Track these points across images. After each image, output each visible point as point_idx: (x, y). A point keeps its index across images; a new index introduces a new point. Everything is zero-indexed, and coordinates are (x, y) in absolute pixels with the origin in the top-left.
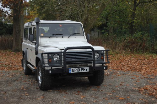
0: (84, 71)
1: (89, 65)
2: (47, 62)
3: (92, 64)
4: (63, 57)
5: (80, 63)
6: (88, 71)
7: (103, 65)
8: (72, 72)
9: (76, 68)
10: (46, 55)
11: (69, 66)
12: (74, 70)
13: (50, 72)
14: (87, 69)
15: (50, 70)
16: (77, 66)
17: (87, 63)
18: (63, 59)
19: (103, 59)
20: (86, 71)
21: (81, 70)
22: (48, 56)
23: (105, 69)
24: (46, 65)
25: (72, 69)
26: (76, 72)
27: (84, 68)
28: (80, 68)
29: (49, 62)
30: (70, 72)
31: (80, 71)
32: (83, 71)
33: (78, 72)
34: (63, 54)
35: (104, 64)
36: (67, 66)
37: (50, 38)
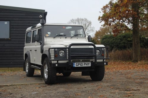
0: (87, 66)
1: (91, 60)
2: (53, 56)
3: (94, 60)
4: (67, 52)
5: (83, 59)
6: (90, 65)
7: (103, 60)
8: (76, 66)
9: (80, 63)
10: (53, 50)
11: (73, 61)
12: (78, 64)
13: (57, 65)
14: (89, 64)
15: (56, 63)
16: (80, 61)
17: (89, 58)
18: (67, 54)
19: (103, 56)
20: (88, 66)
21: (84, 64)
22: (55, 51)
23: (105, 65)
24: (53, 59)
25: (75, 63)
26: (79, 66)
27: (87, 63)
28: (83, 63)
29: (55, 56)
30: (74, 66)
31: (83, 66)
32: (85, 66)
33: (81, 66)
34: (67, 49)
35: (105, 60)
36: (72, 60)
37: (54, 38)
